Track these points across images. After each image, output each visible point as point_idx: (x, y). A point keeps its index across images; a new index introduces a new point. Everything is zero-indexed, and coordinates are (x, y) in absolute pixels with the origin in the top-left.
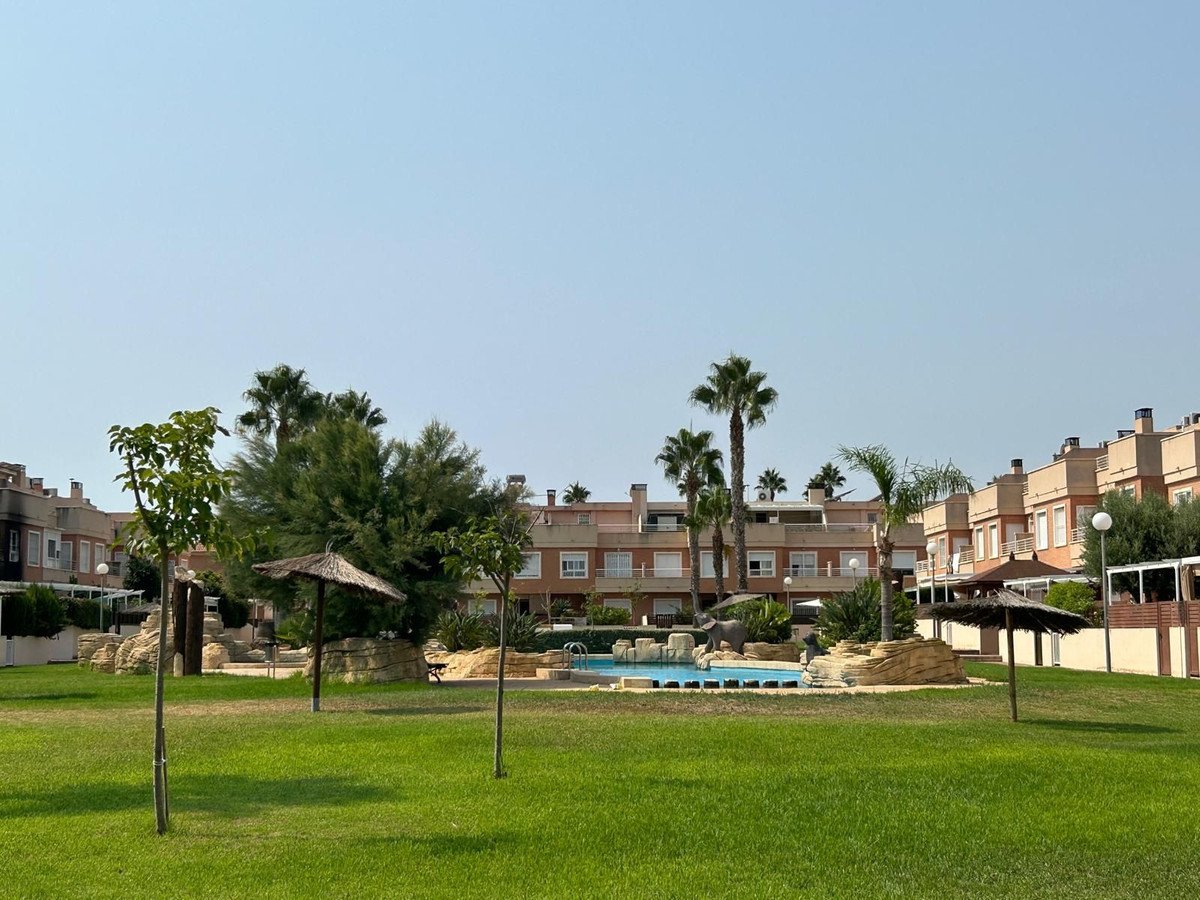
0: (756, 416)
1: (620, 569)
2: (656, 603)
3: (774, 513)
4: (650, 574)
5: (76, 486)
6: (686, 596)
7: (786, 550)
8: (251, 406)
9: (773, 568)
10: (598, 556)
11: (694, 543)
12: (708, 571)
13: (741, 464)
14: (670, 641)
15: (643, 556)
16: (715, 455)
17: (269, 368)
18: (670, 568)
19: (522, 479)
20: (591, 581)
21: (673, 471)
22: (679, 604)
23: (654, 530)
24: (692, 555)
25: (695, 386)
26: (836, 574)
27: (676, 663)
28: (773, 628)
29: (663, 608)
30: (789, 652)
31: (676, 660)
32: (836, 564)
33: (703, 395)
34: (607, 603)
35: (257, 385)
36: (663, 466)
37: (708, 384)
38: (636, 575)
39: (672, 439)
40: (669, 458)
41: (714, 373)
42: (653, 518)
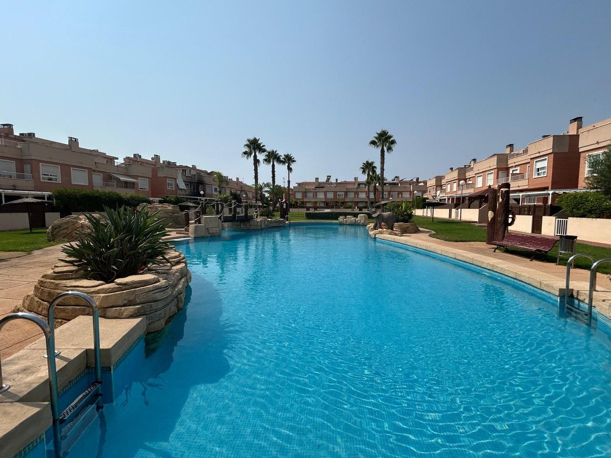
0: (389, 149)
1: (351, 196)
2: (359, 203)
3: (387, 183)
4: (358, 197)
5: (237, 179)
6: (366, 202)
7: (390, 192)
8: (247, 149)
9: (387, 196)
10: (346, 193)
11: (369, 189)
12: (372, 196)
13: (384, 163)
14: (359, 217)
15: (357, 193)
16: (375, 167)
17: (252, 138)
18: (363, 196)
19: (330, 176)
20: (344, 199)
21: (364, 172)
22: (364, 204)
23: (359, 187)
24: (368, 193)
25: (370, 140)
26: (402, 197)
27: (360, 225)
28: (406, 215)
29: (361, 205)
30: (414, 227)
31: (361, 224)
32: (402, 195)
33: (373, 143)
34: (348, 203)
35: (248, 143)
36: (362, 170)
37: (375, 139)
38: (355, 197)
39: (364, 164)
40: (363, 168)
41: (377, 135)
42: (359, 184)
